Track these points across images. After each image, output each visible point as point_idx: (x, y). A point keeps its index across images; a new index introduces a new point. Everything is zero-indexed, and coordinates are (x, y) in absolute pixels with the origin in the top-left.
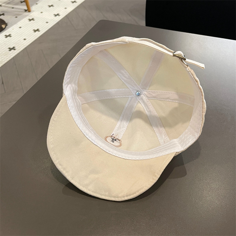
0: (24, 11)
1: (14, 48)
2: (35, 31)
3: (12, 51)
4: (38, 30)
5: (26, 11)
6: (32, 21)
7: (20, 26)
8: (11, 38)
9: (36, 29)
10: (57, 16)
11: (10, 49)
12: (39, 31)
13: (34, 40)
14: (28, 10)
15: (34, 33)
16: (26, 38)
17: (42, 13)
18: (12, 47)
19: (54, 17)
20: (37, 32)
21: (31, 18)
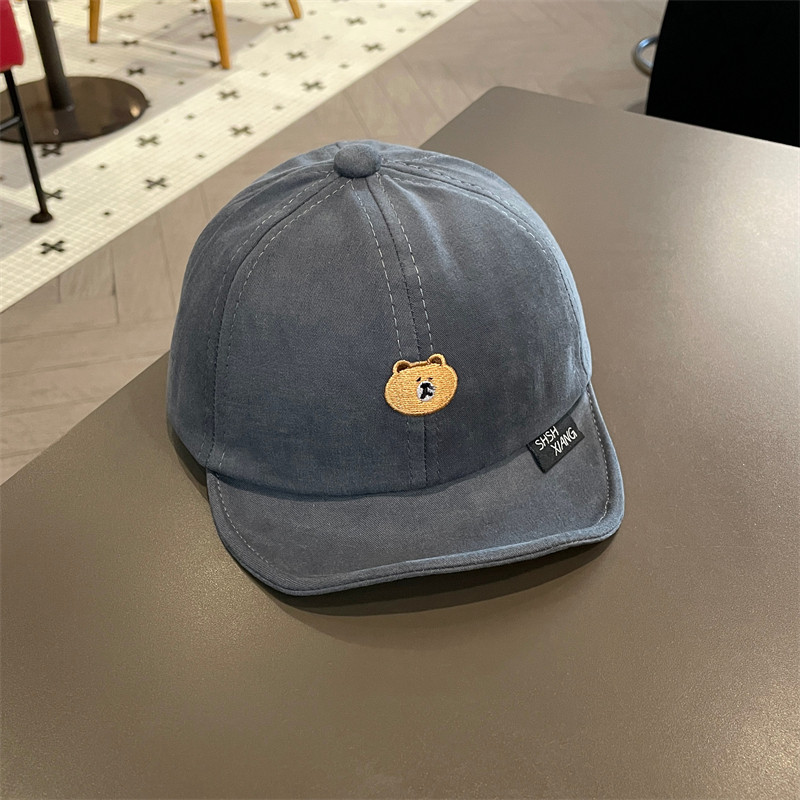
0: (208, 65)
1: (161, 183)
2: (237, 132)
3: (157, 189)
4: (246, 130)
5: (214, 64)
6: (230, 100)
7: (189, 113)
8: (159, 147)
9: (240, 126)
10: (315, 91)
11: (151, 184)
12: (249, 133)
14: (222, 64)
15: (231, 139)
16: (206, 152)
17: (264, 74)
18: (156, 178)
19: (304, 93)
20: (243, 136)
21: (228, 90)
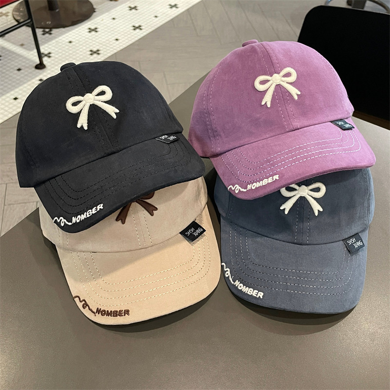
2: (135, 28)
3: (95, 55)
4: (139, 27)
6: (133, 11)
7: (113, 17)
8: (97, 34)
9: (137, 25)
10: (174, 8)
12: (141, 29)
13: (131, 42)
15: (132, 31)
16: (119, 38)
18: (95, 50)
19: (169, 9)
20: (138, 30)
21: (133, 6)
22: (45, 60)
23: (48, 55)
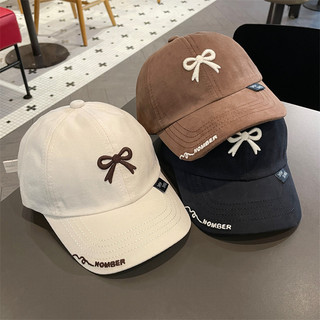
1: (72, 84)
3: (71, 86)
4: (104, 64)
6: (99, 53)
7: (84, 57)
9: (102, 63)
10: (131, 50)
11: (68, 85)
13: (98, 76)
15: (99, 67)
16: (89, 73)
17: (112, 43)
18: (70, 82)
19: (127, 50)
20: (103, 67)
21: (98, 49)
22: (32, 92)
23: (34, 88)
